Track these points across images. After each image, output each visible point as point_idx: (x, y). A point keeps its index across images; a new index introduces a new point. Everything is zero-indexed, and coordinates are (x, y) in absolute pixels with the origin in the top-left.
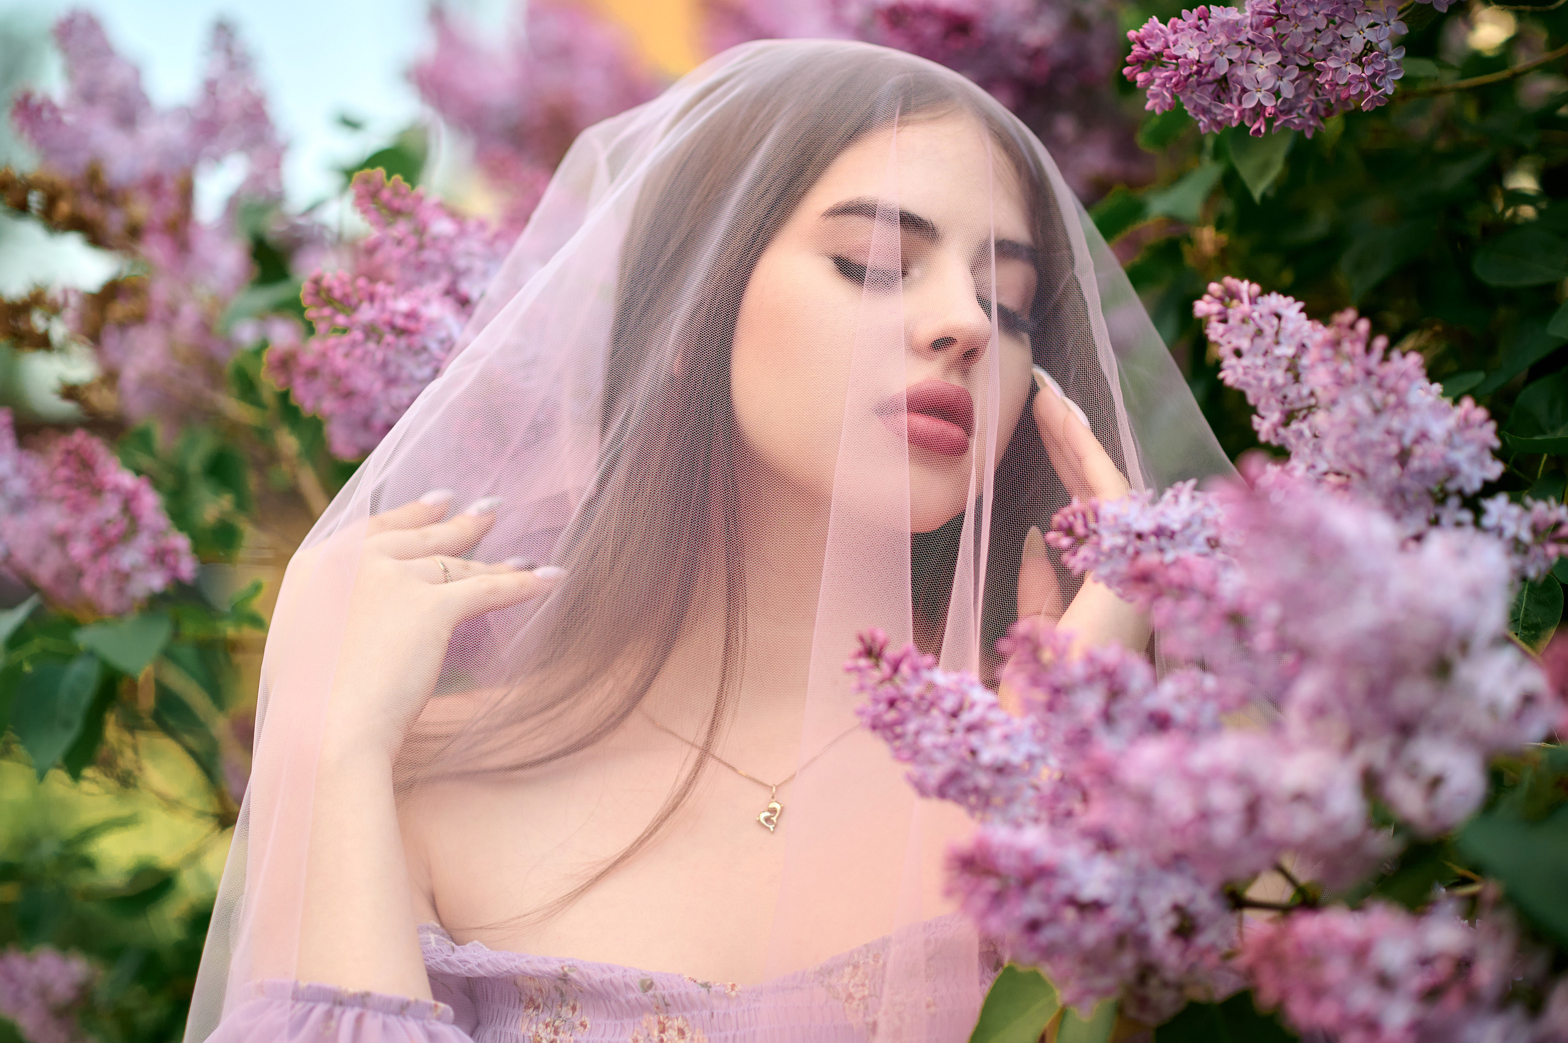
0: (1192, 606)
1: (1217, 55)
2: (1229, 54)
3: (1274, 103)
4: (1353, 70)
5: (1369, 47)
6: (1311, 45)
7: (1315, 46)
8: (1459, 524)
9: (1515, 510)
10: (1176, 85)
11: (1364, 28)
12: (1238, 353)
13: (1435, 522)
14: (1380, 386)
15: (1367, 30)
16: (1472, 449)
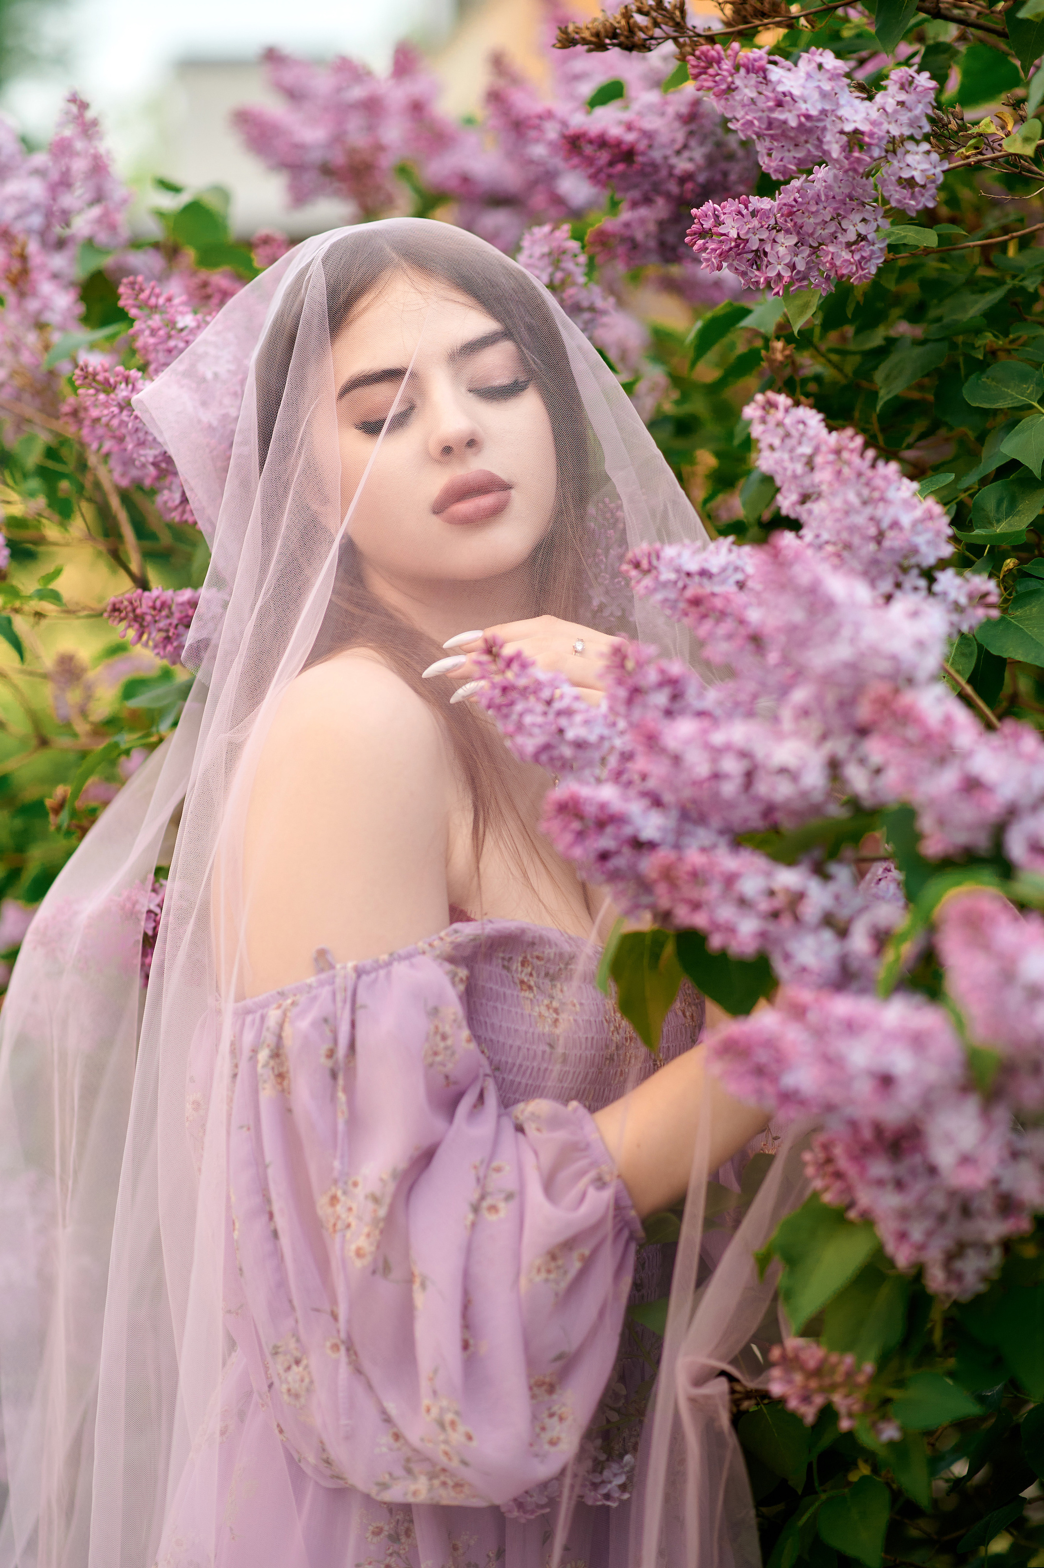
0: (727, 626)
1: (751, 235)
2: (760, 234)
3: (790, 274)
4: (846, 255)
5: (861, 238)
6: (820, 231)
7: (823, 232)
8: (916, 589)
9: (958, 581)
10: (720, 255)
11: (858, 222)
12: (772, 447)
13: (898, 585)
14: (867, 484)
15: (859, 224)
16: (929, 536)
